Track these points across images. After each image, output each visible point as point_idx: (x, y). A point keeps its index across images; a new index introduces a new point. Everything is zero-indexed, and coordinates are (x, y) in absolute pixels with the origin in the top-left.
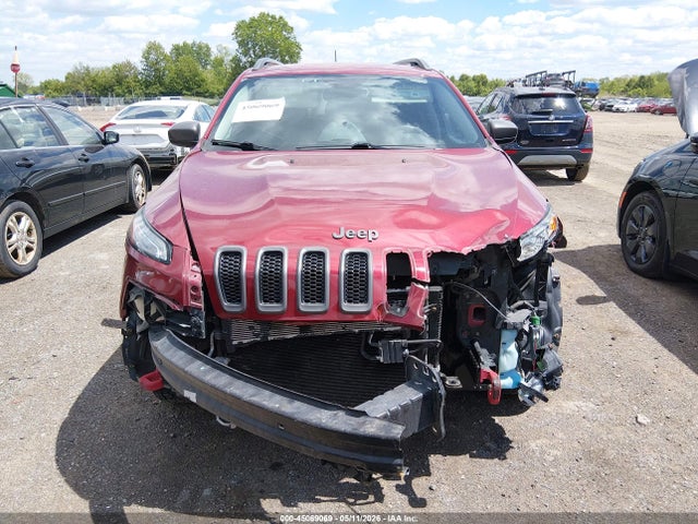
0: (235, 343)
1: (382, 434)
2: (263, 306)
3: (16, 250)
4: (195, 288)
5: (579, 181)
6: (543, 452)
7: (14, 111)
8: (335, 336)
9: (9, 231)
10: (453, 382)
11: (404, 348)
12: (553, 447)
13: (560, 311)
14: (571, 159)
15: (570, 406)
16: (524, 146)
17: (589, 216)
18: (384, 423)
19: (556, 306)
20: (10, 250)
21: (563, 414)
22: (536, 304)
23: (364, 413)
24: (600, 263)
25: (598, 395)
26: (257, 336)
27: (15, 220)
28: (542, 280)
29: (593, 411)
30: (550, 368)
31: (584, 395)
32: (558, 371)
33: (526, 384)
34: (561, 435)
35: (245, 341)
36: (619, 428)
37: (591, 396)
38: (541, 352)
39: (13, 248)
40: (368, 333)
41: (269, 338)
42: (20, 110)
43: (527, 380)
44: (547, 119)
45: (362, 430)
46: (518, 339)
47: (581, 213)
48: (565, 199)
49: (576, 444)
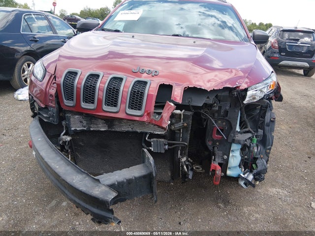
0: (73, 129)
1: (101, 196)
2: (84, 105)
3: (26, 79)
4: (51, 95)
5: (310, 76)
6: (250, 214)
7: (33, 16)
8: (128, 132)
9: (24, 69)
10: (197, 168)
11: (165, 145)
12: (257, 212)
13: (273, 137)
14: (306, 65)
15: (273, 191)
16: (282, 55)
17: (311, 94)
18: (107, 189)
19: (271, 134)
20: (23, 78)
21: (268, 195)
22: (257, 131)
23: (98, 180)
24: (311, 118)
25: (291, 188)
26: (85, 127)
27: (26, 64)
28: (262, 117)
29: (286, 196)
30: (259, 169)
31: (283, 186)
32: (265, 171)
33: (243, 176)
34: (263, 206)
35: (78, 129)
36: (299, 208)
37: (287, 187)
38: (255, 159)
39: (25, 77)
40: (146, 133)
41: (91, 129)
42: (36, 16)
43: (244, 174)
44: (297, 43)
45: (91, 191)
46: (242, 150)
47: (307, 92)
48: (300, 84)
49: (270, 213)
